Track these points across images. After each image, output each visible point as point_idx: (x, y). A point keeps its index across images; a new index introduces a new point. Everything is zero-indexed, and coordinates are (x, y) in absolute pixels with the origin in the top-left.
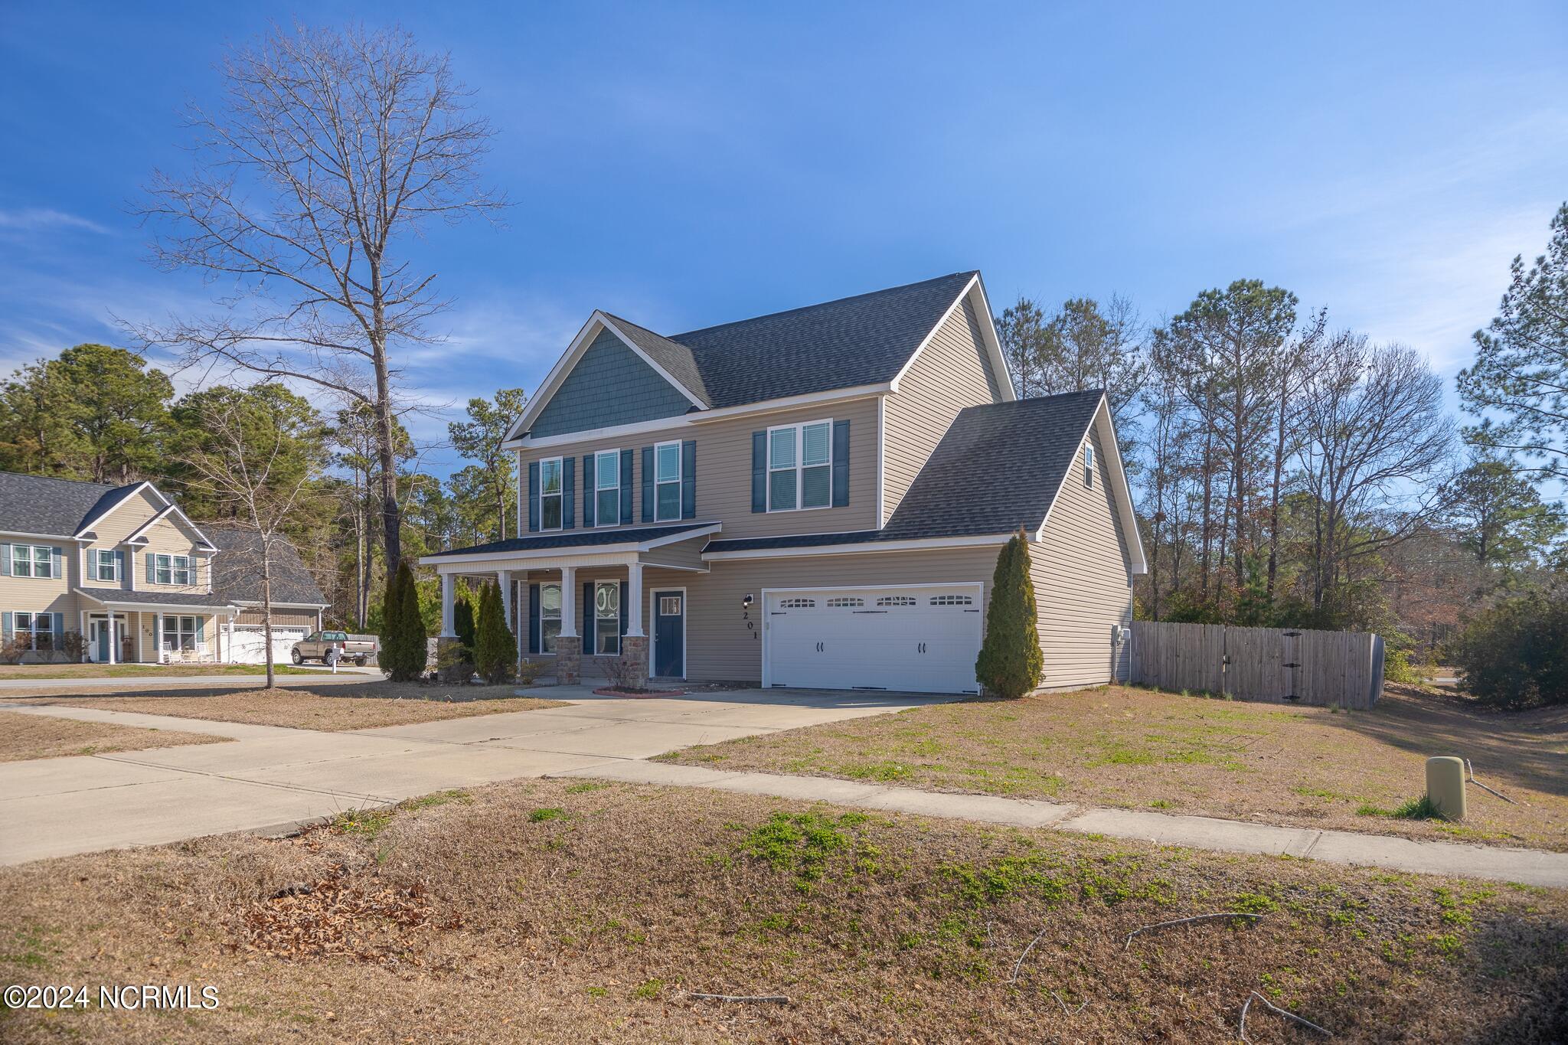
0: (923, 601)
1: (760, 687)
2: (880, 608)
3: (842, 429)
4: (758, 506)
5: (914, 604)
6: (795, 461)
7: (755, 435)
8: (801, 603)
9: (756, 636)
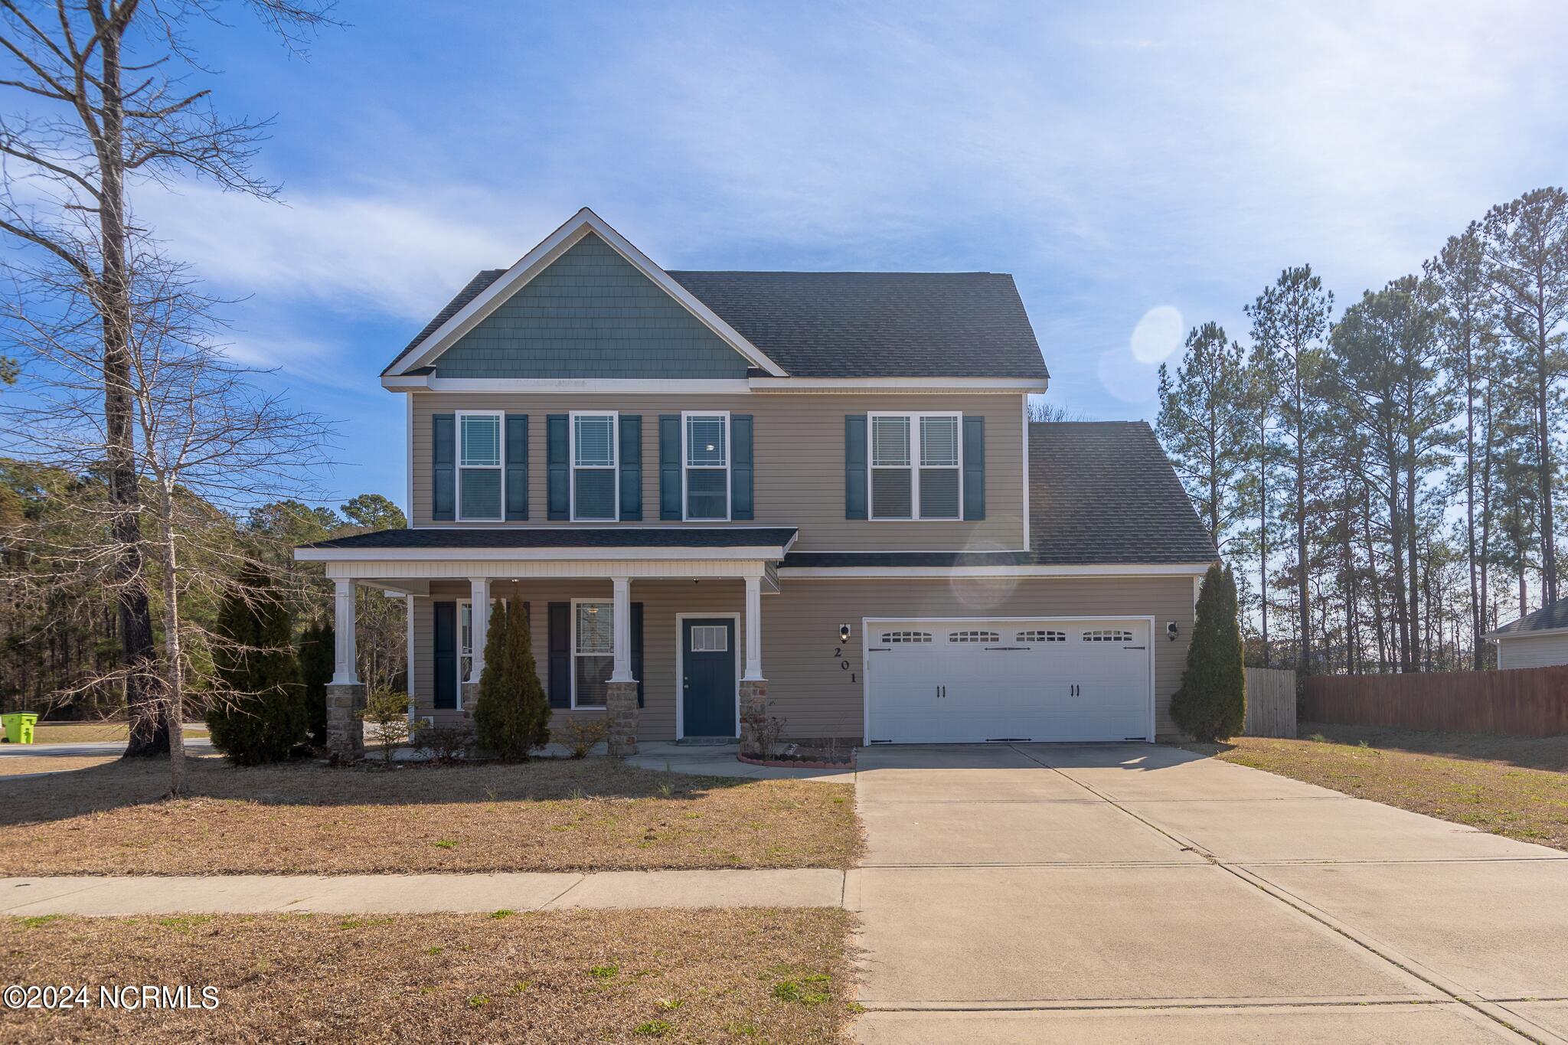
0: (1074, 636)
1: (862, 746)
2: (1020, 644)
3: (975, 426)
4: (854, 511)
5: (1063, 639)
6: (909, 457)
7: (849, 420)
8: (912, 637)
9: (856, 679)
